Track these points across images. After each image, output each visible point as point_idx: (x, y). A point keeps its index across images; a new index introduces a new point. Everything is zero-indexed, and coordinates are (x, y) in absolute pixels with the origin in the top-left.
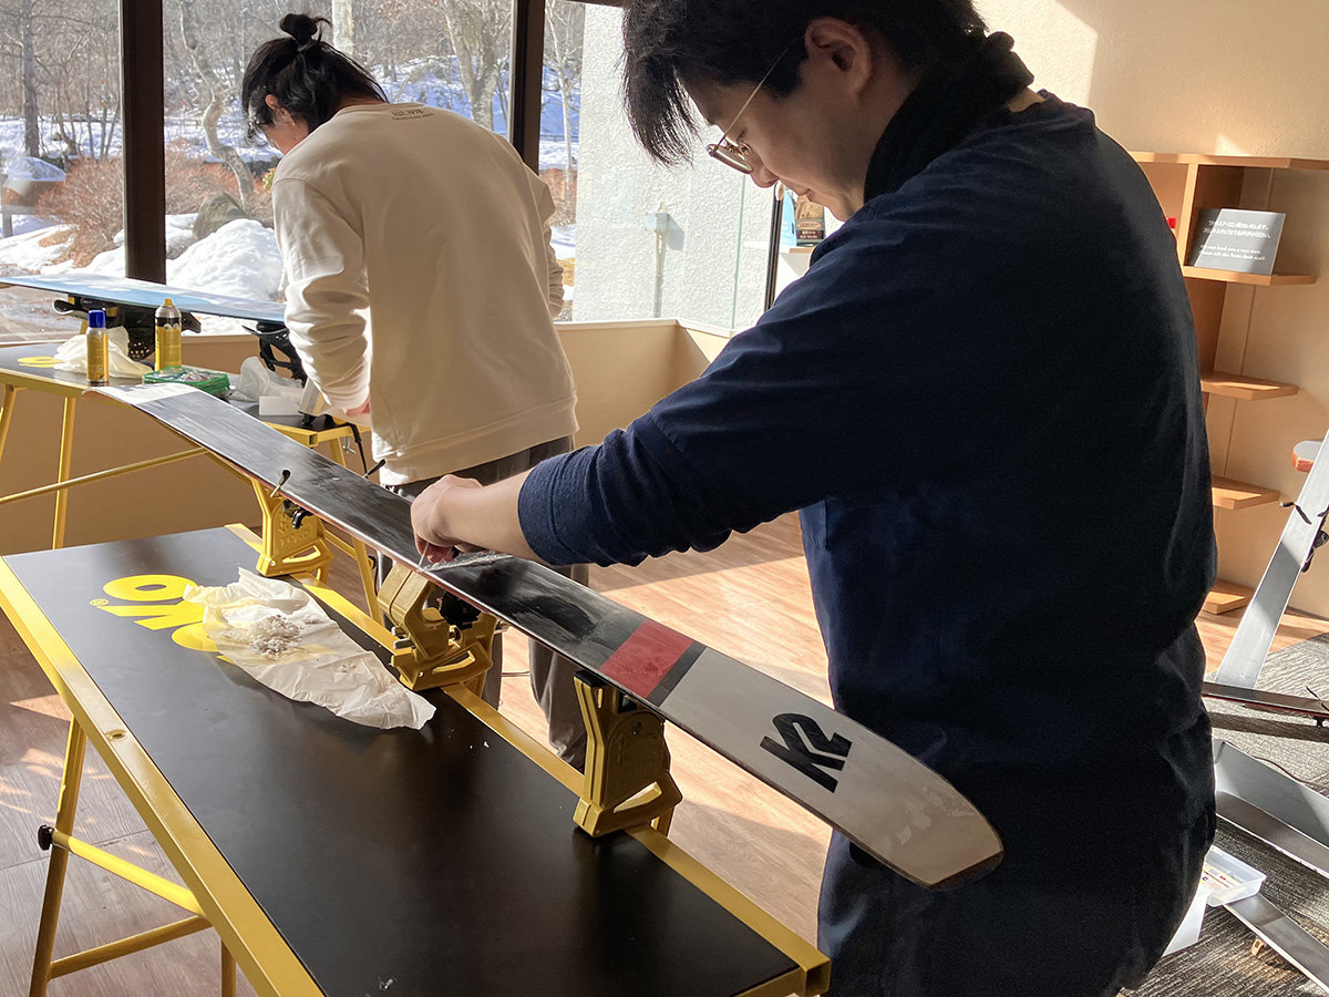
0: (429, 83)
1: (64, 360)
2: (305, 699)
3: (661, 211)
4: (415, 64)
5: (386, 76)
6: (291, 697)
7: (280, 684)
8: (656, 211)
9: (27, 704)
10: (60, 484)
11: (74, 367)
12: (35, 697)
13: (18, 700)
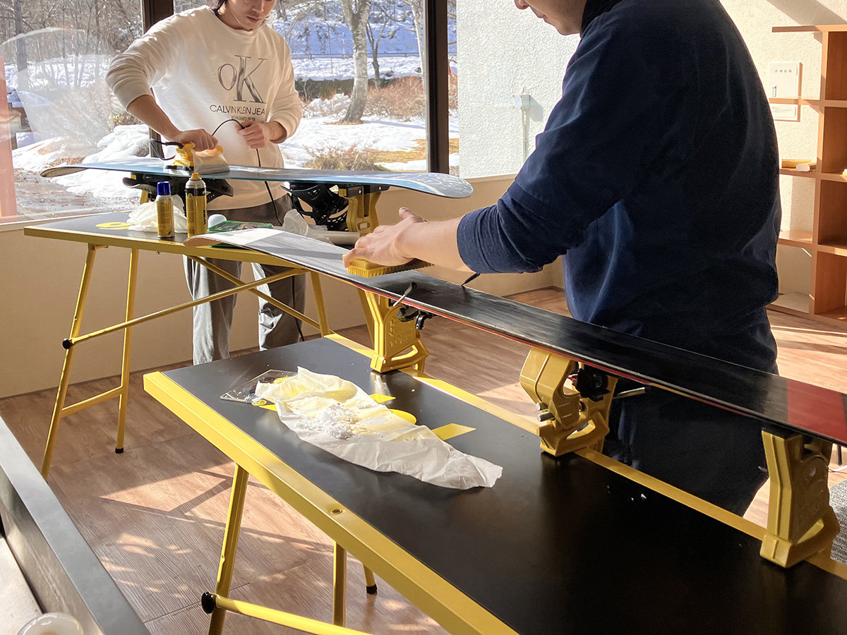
0: (310, 21)
1: (135, 222)
2: (389, 470)
3: (524, 93)
4: (300, 8)
5: (278, 18)
6: (375, 469)
7: (362, 458)
8: (520, 93)
9: (113, 496)
10: (127, 323)
11: (144, 227)
12: (118, 491)
13: (105, 494)
